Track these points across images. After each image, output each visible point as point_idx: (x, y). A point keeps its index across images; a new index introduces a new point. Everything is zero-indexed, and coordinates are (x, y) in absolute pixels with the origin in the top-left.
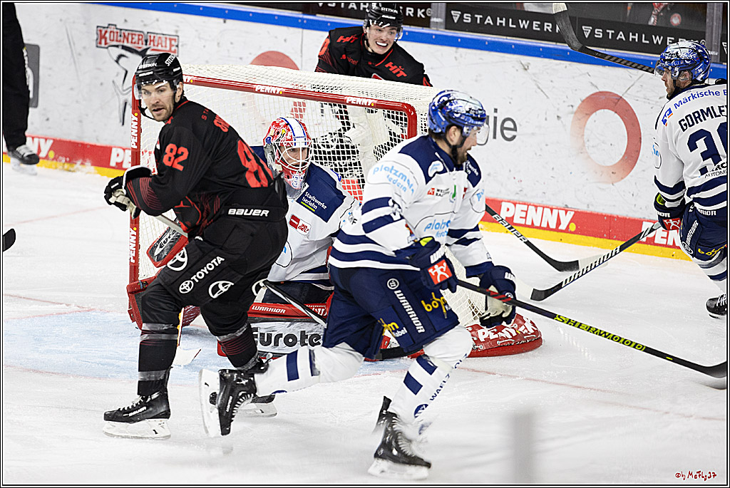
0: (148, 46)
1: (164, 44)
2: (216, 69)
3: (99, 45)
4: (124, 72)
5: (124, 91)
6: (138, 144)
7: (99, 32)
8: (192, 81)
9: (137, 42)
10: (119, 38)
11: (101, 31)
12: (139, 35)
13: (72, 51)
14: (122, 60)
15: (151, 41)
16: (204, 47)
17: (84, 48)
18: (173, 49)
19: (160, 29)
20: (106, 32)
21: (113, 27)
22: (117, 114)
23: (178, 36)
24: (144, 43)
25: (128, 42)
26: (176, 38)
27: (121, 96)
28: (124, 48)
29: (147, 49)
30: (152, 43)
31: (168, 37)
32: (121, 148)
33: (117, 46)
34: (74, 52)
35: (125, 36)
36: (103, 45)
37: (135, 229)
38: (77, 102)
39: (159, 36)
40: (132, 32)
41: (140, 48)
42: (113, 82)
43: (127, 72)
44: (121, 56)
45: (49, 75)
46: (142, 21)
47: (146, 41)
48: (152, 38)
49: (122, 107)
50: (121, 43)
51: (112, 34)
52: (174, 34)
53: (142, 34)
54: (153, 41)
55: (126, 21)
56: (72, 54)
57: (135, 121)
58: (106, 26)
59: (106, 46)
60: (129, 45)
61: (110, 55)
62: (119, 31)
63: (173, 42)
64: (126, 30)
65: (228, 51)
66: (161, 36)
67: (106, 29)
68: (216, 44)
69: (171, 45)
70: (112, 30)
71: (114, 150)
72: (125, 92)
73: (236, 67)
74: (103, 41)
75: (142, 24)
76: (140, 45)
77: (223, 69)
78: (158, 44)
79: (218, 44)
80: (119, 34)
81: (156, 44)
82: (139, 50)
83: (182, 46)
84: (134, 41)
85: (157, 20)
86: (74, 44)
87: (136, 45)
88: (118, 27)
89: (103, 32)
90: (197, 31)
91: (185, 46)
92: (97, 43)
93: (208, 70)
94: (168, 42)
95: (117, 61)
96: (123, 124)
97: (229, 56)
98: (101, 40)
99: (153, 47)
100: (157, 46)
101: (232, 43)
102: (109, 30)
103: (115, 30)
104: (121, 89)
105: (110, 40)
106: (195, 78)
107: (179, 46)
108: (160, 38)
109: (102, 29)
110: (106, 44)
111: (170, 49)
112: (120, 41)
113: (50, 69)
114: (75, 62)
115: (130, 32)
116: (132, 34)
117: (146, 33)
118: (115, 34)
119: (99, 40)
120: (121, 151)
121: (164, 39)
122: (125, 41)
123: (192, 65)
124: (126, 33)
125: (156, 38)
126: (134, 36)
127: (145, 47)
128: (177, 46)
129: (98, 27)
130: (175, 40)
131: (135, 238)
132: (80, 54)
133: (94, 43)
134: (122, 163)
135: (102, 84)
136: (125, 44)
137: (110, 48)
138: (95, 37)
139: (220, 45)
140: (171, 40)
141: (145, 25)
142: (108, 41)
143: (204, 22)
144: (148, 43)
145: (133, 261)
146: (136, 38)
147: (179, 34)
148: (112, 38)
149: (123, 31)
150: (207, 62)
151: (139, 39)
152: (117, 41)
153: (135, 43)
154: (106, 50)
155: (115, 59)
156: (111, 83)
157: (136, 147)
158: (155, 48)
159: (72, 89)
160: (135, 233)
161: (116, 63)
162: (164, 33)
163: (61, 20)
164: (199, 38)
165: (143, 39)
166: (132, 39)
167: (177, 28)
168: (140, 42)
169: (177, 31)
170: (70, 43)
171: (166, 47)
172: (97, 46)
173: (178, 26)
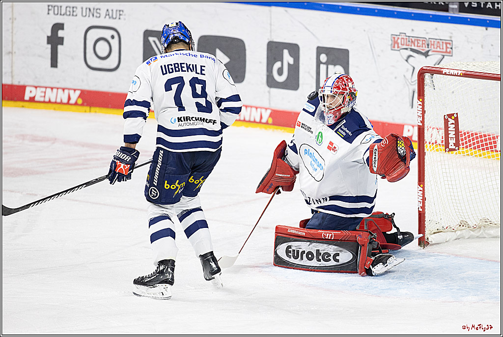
0: (430, 49)
1: (441, 47)
2: (480, 64)
3: (393, 48)
4: (412, 68)
5: (412, 82)
6: (423, 122)
7: (393, 39)
8: (461, 75)
9: (421, 45)
10: (408, 44)
11: (394, 38)
12: (423, 41)
13: (373, 54)
14: (411, 59)
15: (432, 45)
16: (472, 48)
17: (382, 51)
18: (448, 50)
19: (439, 36)
20: (398, 38)
21: (402, 35)
22: (408, 100)
23: (452, 41)
24: (427, 46)
25: (414, 46)
26: (451, 42)
27: (410, 87)
28: (412, 50)
29: (429, 51)
30: (432, 46)
31: (444, 41)
32: (411, 125)
33: (407, 49)
34: (375, 54)
35: (412, 41)
36: (396, 48)
37: (422, 186)
38: (378, 91)
39: (438, 41)
40: (418, 39)
41: (423, 50)
42: (404, 76)
43: (414, 68)
44: (410, 56)
45: (357, 72)
46: (425, 30)
47: (428, 45)
48: (432, 43)
49: (411, 95)
50: (410, 47)
51: (403, 40)
52: (449, 39)
53: (425, 39)
54: (433, 45)
55: (413, 30)
56: (373, 56)
57: (420, 105)
58: (398, 34)
59: (398, 49)
60: (416, 48)
61: (402, 56)
62: (408, 38)
63: (448, 46)
64: (413, 37)
65: (490, 51)
66: (439, 41)
67: (398, 37)
68: (480, 46)
69: (447, 48)
70: (403, 37)
71: (406, 127)
72: (412, 84)
73: (495, 63)
74: (396, 45)
75: (425, 32)
76: (424, 48)
77: (486, 64)
78: (437, 47)
79: (482, 46)
80: (408, 40)
81: (435, 47)
82: (423, 52)
83: (455, 48)
84: (419, 45)
85: (436, 29)
86: (374, 48)
87: (421, 48)
88: (407, 35)
89: (396, 39)
90: (466, 36)
91: (457, 48)
92: (392, 47)
93: (474, 66)
94: (444, 45)
95: (407, 61)
96: (412, 107)
97: (490, 55)
98: (394, 45)
99: (434, 50)
100: (437, 48)
101: (492, 45)
102: (400, 37)
103: (405, 37)
104: (410, 81)
105: (402, 44)
106: (464, 72)
107: (453, 48)
108: (438, 42)
109: (395, 36)
110: (398, 47)
111: (446, 50)
112: (409, 45)
113: (357, 67)
114: (375, 61)
115: (416, 38)
116: (417, 40)
117: (427, 39)
118: (405, 40)
119: (393, 46)
120: (411, 128)
121: (441, 43)
122: (413, 45)
123: (462, 63)
124: (413, 39)
125: (436, 43)
126: (419, 41)
127: (427, 49)
128: (452, 48)
129: (392, 35)
130: (450, 44)
131: (422, 192)
132: (379, 56)
133: (389, 48)
134: (412, 136)
135: (396, 78)
136: (413, 47)
137: (401, 50)
138: (390, 42)
139: (484, 47)
140: (446, 43)
141: (427, 33)
142: (400, 45)
143: (471, 30)
144: (429, 46)
145: (421, 210)
146: (421, 42)
147: (453, 39)
148: (403, 43)
149: (411, 38)
150: (474, 60)
151: (423, 44)
152: (407, 45)
153: (420, 47)
154: (398, 52)
155: (406, 59)
156: (403, 77)
157: (421, 124)
158: (435, 50)
159: (373, 82)
160: (422, 189)
161: (406, 62)
162: (442, 38)
163: (364, 31)
164: (468, 41)
165: (426, 44)
166: (418, 43)
167: (451, 35)
168: (424, 45)
169: (451, 37)
170: (371, 48)
171: (443, 49)
172: (392, 50)
173: (452, 33)
